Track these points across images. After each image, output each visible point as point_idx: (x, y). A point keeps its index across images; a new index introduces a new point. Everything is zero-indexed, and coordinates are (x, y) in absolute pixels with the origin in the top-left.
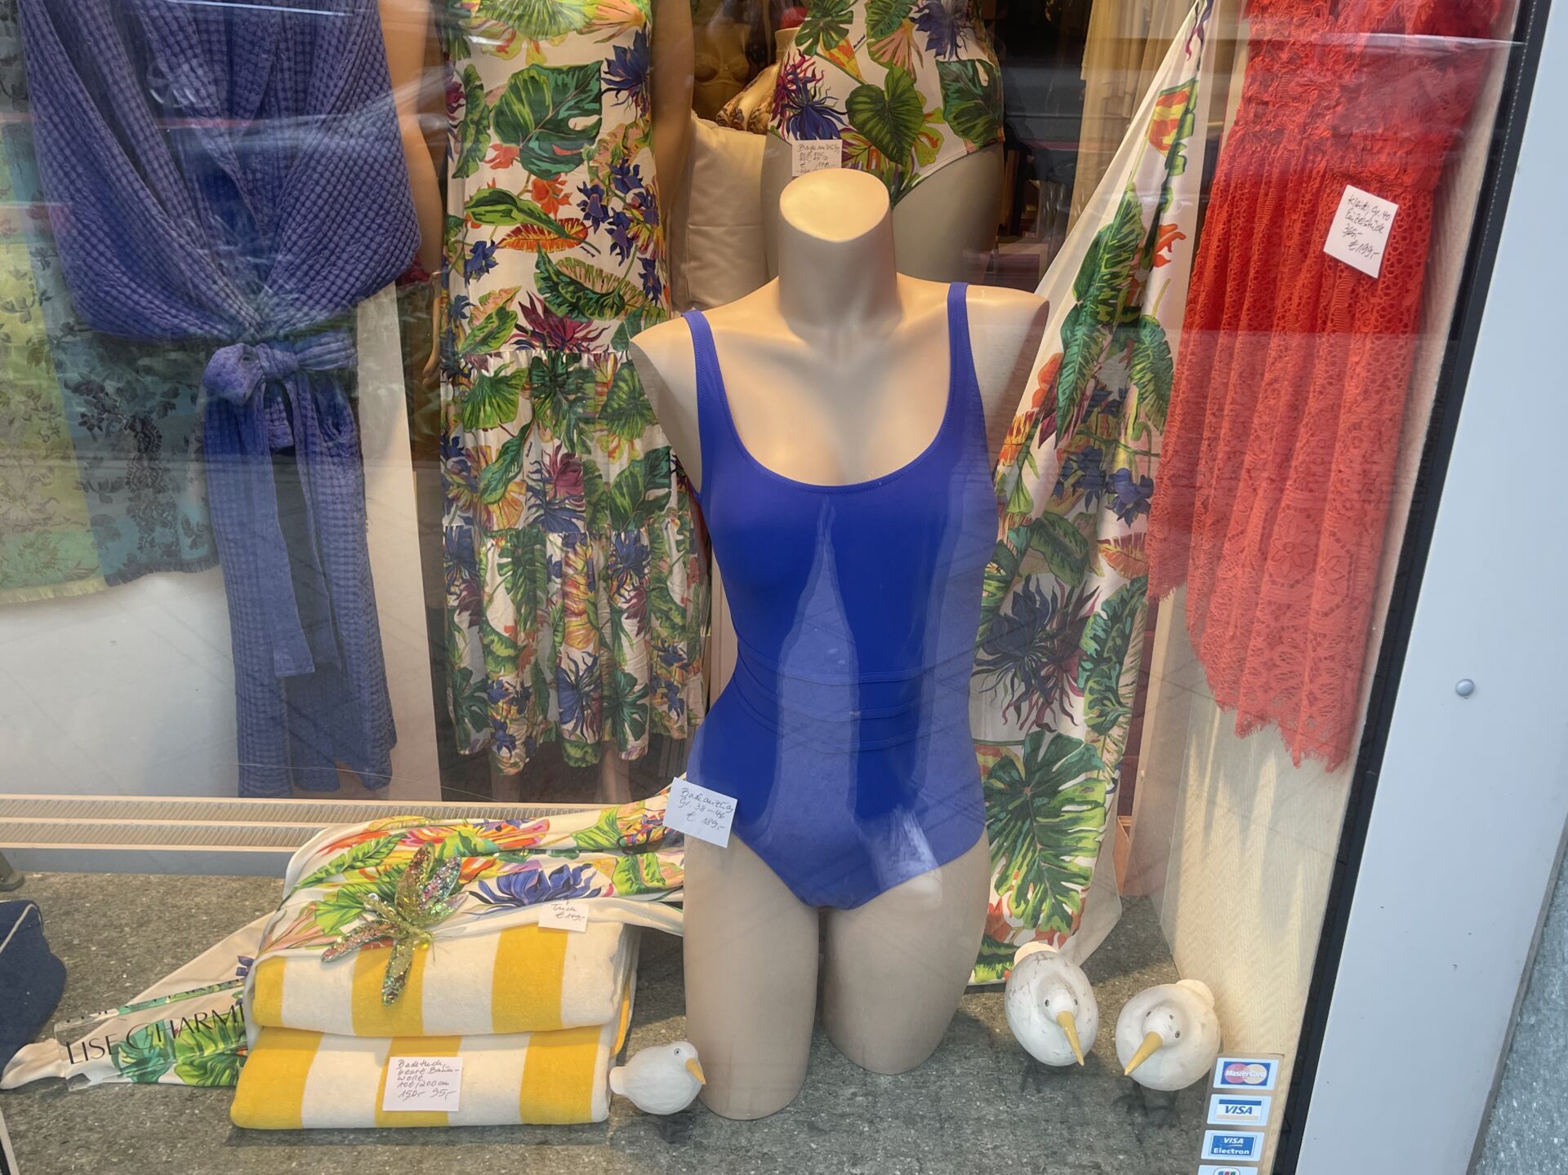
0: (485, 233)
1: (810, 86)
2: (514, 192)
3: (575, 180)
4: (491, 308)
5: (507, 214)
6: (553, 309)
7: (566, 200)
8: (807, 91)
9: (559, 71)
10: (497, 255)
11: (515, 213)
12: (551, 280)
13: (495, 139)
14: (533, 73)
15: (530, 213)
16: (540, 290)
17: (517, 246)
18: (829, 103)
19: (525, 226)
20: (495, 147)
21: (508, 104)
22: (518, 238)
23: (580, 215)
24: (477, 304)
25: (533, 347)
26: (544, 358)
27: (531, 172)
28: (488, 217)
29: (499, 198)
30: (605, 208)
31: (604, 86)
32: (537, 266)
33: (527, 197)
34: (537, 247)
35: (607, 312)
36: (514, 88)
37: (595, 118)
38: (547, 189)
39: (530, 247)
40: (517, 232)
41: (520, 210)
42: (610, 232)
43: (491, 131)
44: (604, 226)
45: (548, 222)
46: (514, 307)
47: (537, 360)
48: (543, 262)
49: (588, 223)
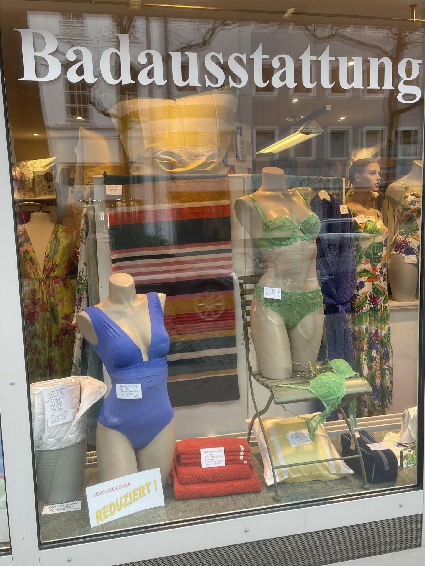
0: (363, 279)
1: (408, 244)
2: (368, 270)
3: (379, 265)
4: (364, 296)
5: (367, 274)
6: (374, 295)
7: (377, 271)
8: (408, 245)
9: (377, 243)
10: (365, 284)
11: (368, 274)
12: (375, 289)
13: (365, 258)
14: (373, 244)
15: (371, 274)
16: (372, 291)
17: (368, 282)
18: (413, 247)
19: (370, 277)
20: (365, 260)
21: (368, 251)
22: (369, 280)
23: (379, 274)
24: (361, 295)
25: (371, 304)
26: (373, 307)
27: (372, 265)
28: (363, 275)
29: (365, 271)
30: (382, 272)
31: (383, 246)
32: (372, 286)
33: (371, 270)
34: (373, 281)
35: (382, 296)
36: (369, 247)
37: (382, 253)
38: (374, 269)
39: (371, 282)
40: (368, 278)
41: (369, 273)
42: (383, 277)
43: (364, 257)
44: (382, 276)
45: (374, 276)
46: (368, 296)
47: (372, 307)
48: (373, 285)
49: (380, 275)
